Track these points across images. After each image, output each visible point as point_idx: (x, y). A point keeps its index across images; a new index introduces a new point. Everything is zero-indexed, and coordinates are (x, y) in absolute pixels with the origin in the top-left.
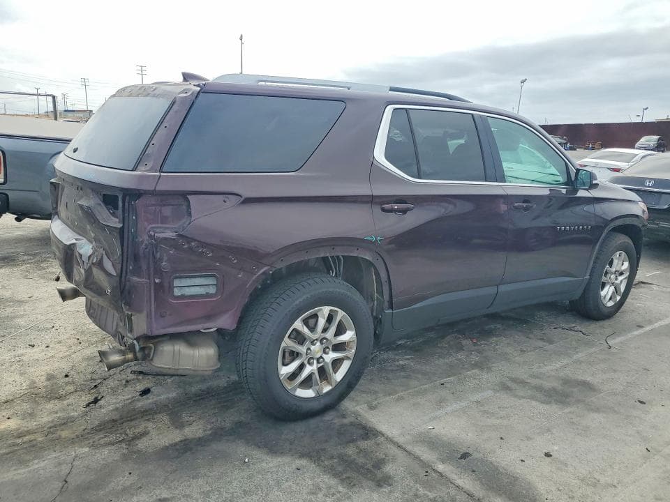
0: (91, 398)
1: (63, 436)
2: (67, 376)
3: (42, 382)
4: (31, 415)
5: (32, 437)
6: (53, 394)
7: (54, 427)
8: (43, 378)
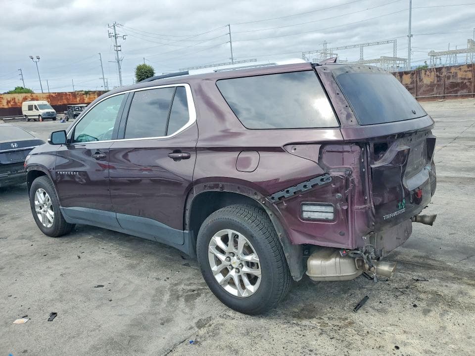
0: (418, 284)
1: (453, 274)
2: (415, 306)
3: (436, 311)
4: (462, 293)
5: (469, 282)
6: (437, 298)
7: (453, 280)
8: (432, 314)
